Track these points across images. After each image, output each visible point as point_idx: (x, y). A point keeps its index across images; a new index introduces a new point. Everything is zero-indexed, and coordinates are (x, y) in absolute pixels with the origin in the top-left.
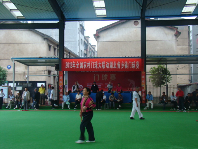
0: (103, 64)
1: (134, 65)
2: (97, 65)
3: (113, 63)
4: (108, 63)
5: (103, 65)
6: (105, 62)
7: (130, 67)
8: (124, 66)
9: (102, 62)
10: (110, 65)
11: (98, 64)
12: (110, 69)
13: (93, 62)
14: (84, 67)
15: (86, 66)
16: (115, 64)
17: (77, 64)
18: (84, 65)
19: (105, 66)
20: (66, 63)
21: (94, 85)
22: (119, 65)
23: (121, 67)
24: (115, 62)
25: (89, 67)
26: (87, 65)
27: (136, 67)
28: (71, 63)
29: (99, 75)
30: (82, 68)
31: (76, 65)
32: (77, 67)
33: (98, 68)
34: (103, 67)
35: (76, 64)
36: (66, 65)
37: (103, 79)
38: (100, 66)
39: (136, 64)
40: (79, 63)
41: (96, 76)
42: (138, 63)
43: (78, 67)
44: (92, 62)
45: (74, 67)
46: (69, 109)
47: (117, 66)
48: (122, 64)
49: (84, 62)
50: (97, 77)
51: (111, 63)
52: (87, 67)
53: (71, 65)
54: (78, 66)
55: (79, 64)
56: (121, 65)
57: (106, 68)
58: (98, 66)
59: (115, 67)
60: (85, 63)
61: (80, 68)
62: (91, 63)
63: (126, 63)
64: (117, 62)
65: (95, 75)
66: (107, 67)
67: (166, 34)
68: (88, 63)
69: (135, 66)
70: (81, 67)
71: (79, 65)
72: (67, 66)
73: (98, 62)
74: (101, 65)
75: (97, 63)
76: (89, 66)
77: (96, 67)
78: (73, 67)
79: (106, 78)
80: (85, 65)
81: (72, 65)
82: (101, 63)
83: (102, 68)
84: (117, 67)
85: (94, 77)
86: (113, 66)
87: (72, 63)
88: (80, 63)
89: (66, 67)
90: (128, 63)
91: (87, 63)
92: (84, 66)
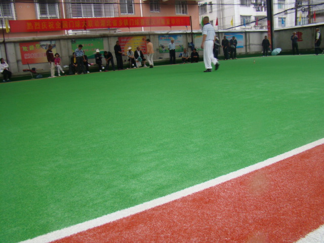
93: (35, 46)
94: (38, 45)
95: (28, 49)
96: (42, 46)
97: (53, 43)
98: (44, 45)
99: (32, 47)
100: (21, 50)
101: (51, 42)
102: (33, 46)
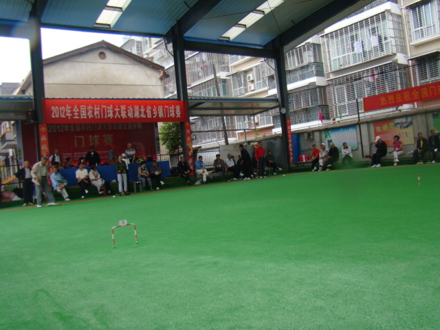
0: (122, 109)
1: (173, 112)
2: (111, 112)
3: (140, 108)
4: (131, 109)
5: (122, 112)
6: (126, 107)
7: (167, 115)
8: (158, 114)
9: (122, 106)
10: (134, 112)
11: (113, 109)
12: (134, 119)
13: (105, 107)
14: (88, 116)
15: (93, 114)
16: (143, 110)
17: (74, 110)
18: (87, 111)
19: (127, 114)
20: (53, 107)
21: (92, 153)
22: (149, 112)
23: (153, 115)
24: (142, 107)
25: (97, 115)
26: (93, 111)
27: (176, 115)
28: (63, 107)
29: (82, 137)
30: (85, 117)
31: (72, 113)
32: (75, 116)
33: (113, 118)
34: (124, 115)
35: (72, 109)
36: (52, 111)
37: (91, 144)
38: (117, 113)
39: (175, 109)
40: (79, 108)
41: (78, 139)
42: (178, 108)
43: (78, 116)
44: (103, 106)
45: (69, 115)
46: (68, 199)
47: (145, 113)
48: (154, 110)
49: (87, 106)
50: (80, 141)
51: (137, 108)
52: (94, 116)
53: (62, 111)
54: (76, 114)
55: (78, 110)
56: (152, 112)
57: (128, 117)
58: (114, 113)
59: (143, 116)
60: (90, 107)
61: (82, 117)
62: (100, 107)
63: (160, 108)
64: (145, 107)
65: (76, 137)
66: (130, 115)
67: (148, 77)
68: (95, 109)
69: (175, 113)
70: (83, 115)
71: (79, 112)
72: (55, 115)
73: (114, 107)
74: (120, 113)
75: (111, 108)
76: (98, 113)
77: (111, 115)
78: (67, 117)
79: (97, 142)
80: (90, 112)
81: (66, 113)
82: (119, 108)
83: (122, 117)
84: (147, 116)
85: (76, 140)
86: (140, 113)
87: (65, 107)
88: (81, 109)
89: (53, 117)
90: (163, 108)
91: (94, 107)
92: (89, 114)
93: (388, 125)
94: (391, 124)
95: (382, 129)
96: (396, 124)
97: (409, 119)
98: (398, 123)
99: (385, 127)
100: (375, 130)
101: (407, 119)
102: (386, 125)
